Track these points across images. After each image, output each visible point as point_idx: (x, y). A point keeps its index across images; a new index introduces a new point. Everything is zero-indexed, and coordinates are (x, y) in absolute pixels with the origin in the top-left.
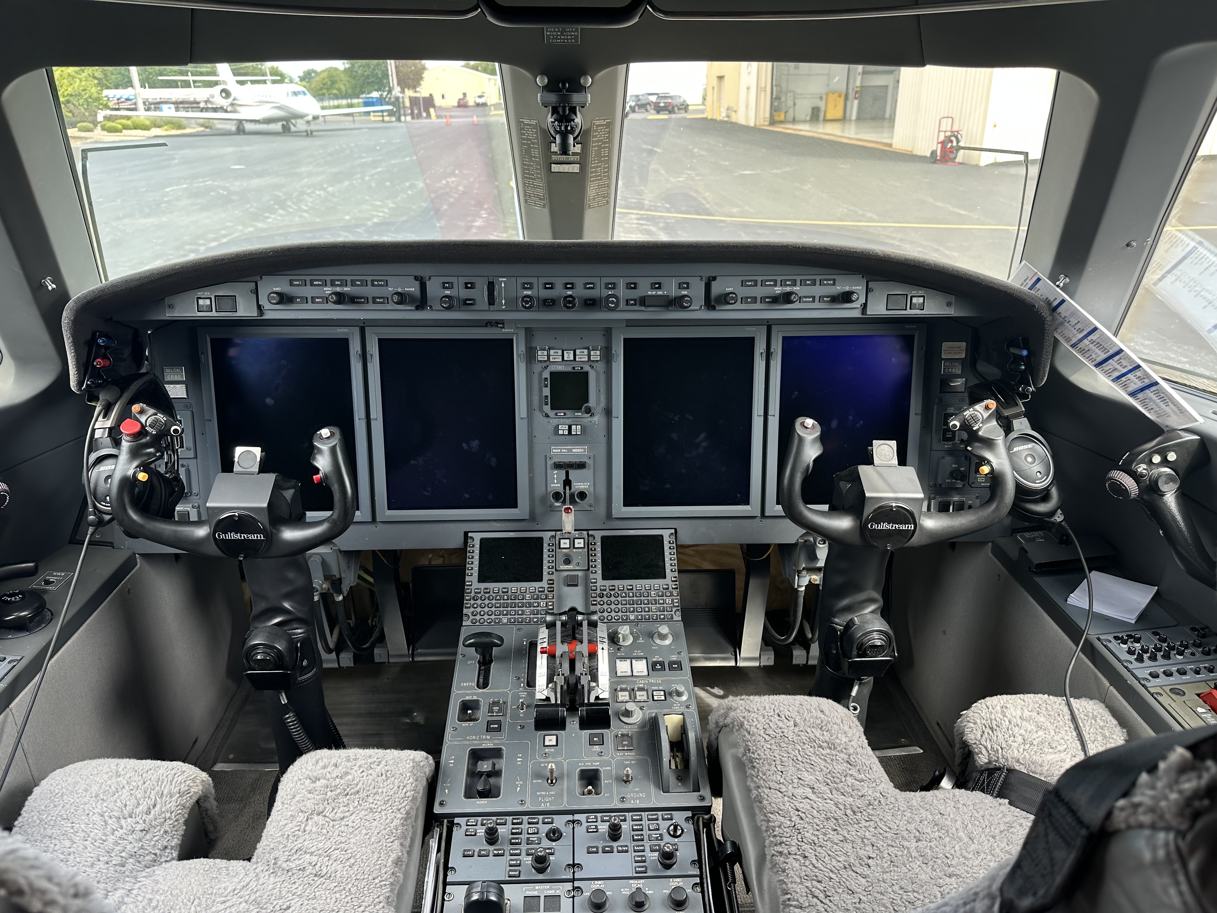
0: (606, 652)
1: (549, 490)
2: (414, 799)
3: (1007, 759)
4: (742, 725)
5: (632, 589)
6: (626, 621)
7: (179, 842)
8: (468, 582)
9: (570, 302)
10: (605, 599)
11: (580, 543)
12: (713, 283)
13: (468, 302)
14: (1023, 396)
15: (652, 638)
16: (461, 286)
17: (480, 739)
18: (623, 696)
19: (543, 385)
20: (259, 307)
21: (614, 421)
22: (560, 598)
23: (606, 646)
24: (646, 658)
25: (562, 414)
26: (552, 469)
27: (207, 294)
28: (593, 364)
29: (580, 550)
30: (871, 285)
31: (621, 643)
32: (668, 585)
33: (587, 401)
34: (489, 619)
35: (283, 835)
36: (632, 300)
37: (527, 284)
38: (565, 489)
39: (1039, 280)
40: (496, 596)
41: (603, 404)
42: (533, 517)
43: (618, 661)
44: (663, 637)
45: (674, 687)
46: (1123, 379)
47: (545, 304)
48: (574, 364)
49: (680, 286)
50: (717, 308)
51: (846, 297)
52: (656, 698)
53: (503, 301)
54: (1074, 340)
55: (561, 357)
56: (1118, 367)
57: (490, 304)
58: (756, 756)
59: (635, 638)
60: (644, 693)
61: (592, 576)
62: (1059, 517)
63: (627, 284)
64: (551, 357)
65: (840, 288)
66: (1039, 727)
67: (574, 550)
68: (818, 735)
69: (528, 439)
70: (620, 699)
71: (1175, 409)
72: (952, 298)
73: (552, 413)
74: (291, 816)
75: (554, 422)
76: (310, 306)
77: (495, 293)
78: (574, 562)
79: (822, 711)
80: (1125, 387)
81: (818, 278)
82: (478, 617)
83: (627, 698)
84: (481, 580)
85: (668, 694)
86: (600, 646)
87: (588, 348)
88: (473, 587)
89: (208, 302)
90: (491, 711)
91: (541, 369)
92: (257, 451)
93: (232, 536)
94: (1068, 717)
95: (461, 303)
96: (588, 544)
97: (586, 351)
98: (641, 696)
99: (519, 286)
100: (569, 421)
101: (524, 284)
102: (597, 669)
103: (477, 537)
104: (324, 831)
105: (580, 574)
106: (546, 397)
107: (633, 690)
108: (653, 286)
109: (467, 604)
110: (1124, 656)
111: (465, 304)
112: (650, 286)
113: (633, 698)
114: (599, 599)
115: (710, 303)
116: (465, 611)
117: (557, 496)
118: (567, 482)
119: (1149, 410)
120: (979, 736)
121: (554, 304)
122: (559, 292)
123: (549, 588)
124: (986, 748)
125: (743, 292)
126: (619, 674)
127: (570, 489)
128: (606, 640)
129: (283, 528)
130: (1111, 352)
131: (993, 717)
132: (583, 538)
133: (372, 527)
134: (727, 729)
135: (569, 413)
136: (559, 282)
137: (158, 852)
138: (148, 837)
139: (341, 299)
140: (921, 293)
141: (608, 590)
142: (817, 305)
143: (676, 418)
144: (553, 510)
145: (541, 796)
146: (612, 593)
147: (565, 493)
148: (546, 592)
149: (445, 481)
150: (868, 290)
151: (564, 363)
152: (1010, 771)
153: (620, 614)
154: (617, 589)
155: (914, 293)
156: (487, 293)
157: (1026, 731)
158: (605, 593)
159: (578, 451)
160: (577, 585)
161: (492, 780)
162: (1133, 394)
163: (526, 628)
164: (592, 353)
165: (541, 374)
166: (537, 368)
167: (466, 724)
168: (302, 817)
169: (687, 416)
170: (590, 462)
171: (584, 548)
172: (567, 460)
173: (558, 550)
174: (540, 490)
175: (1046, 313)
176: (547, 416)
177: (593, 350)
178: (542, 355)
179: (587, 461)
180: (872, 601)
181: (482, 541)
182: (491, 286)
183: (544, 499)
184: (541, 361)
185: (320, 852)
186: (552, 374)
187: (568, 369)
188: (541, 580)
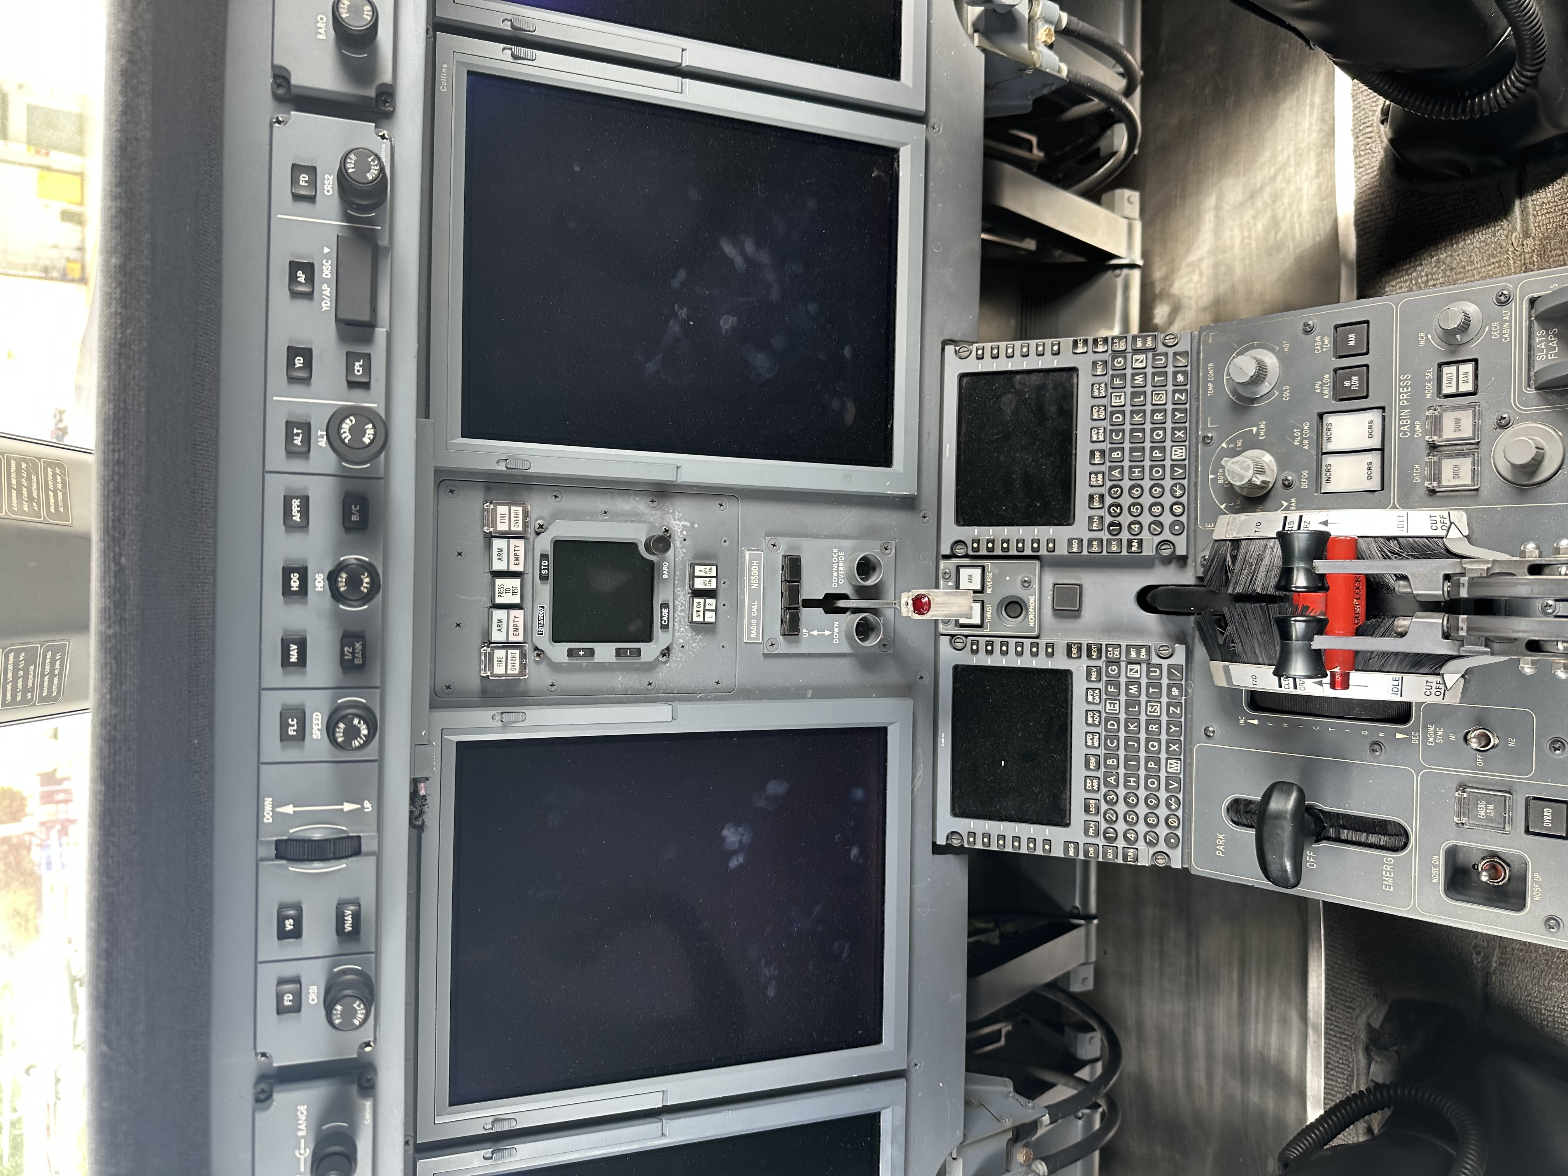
1: (846, 649)
5: (1103, 452)
6: (1192, 468)
8: (1066, 850)
9: (354, 582)
10: (1125, 519)
11: (971, 578)
12: (298, 81)
13: (348, 927)
15: (1253, 400)
16: (291, 949)
18: (1456, 474)
19: (585, 662)
21: (685, 477)
22: (1116, 630)
24: (1321, 416)
25: (665, 612)
26: (797, 642)
28: (534, 525)
29: (989, 577)
31: (1270, 478)
32: (1095, 364)
33: (631, 547)
34: (1168, 805)
36: (349, 369)
37: (284, 726)
38: (843, 611)
40: (1107, 784)
41: (641, 505)
42: (907, 691)
43: (1327, 488)
45: (1424, 340)
47: (361, 668)
48: (532, 577)
49: (305, 196)
50: (387, 78)
52: (1468, 387)
53: (348, 807)
55: (513, 613)
57: (357, 852)
59: (1252, 443)
60: (1447, 417)
61: (1062, 550)
63: (292, 380)
64: (512, 639)
67: (989, 591)
69: (722, 699)
70: (1466, 480)
73: (661, 640)
75: (681, 632)
77: (317, 836)
78: (1018, 591)
82: (1163, 831)
83: (1463, 463)
84: (1062, 819)
85: (1454, 353)
87: (490, 537)
88: (1082, 840)
90: (1486, 823)
91: (543, 667)
95: (351, 947)
96: (975, 558)
97: (498, 544)
98: (1457, 426)
99: (293, 754)
100: (683, 596)
101: (284, 737)
102: (1389, 539)
103: (947, 823)
105: (1052, 578)
106: (619, 653)
107: (1433, 447)
108: (305, 292)
109: (1125, 857)
111: (354, 934)
112: (302, 304)
113: (1465, 448)
114: (1125, 536)
115: (368, 102)
116: (1144, 861)
117: (864, 630)
118: (833, 604)
121: (360, 636)
122: (315, 618)
123: (1089, 656)
126: (1378, 484)
127: (845, 597)
132: (958, 568)
135: (661, 595)
136: (281, 617)
141: (1101, 512)
143: (683, 313)
144: (894, 641)
146: (1108, 501)
147: (856, 611)
148: (1101, 663)
149: (818, 909)
151: (528, 604)
153: (1167, 483)
154: (1102, 490)
156: (316, 864)
158: (1108, 519)
159: (758, 574)
160: (1081, 588)
163: (1207, 717)
164: (502, 527)
165: (556, 667)
166: (539, 676)
167: (1536, 895)
169: (675, 283)
170: (784, 547)
171: (983, 568)
172: (776, 604)
173: (986, 632)
174: (849, 674)
176: (666, 652)
177: (494, 523)
178: (506, 664)
179: (782, 551)
181: (958, 811)
182: (292, 852)
183: (871, 663)
184: (523, 667)
186: (557, 638)
187: (545, 593)
188: (1066, 675)
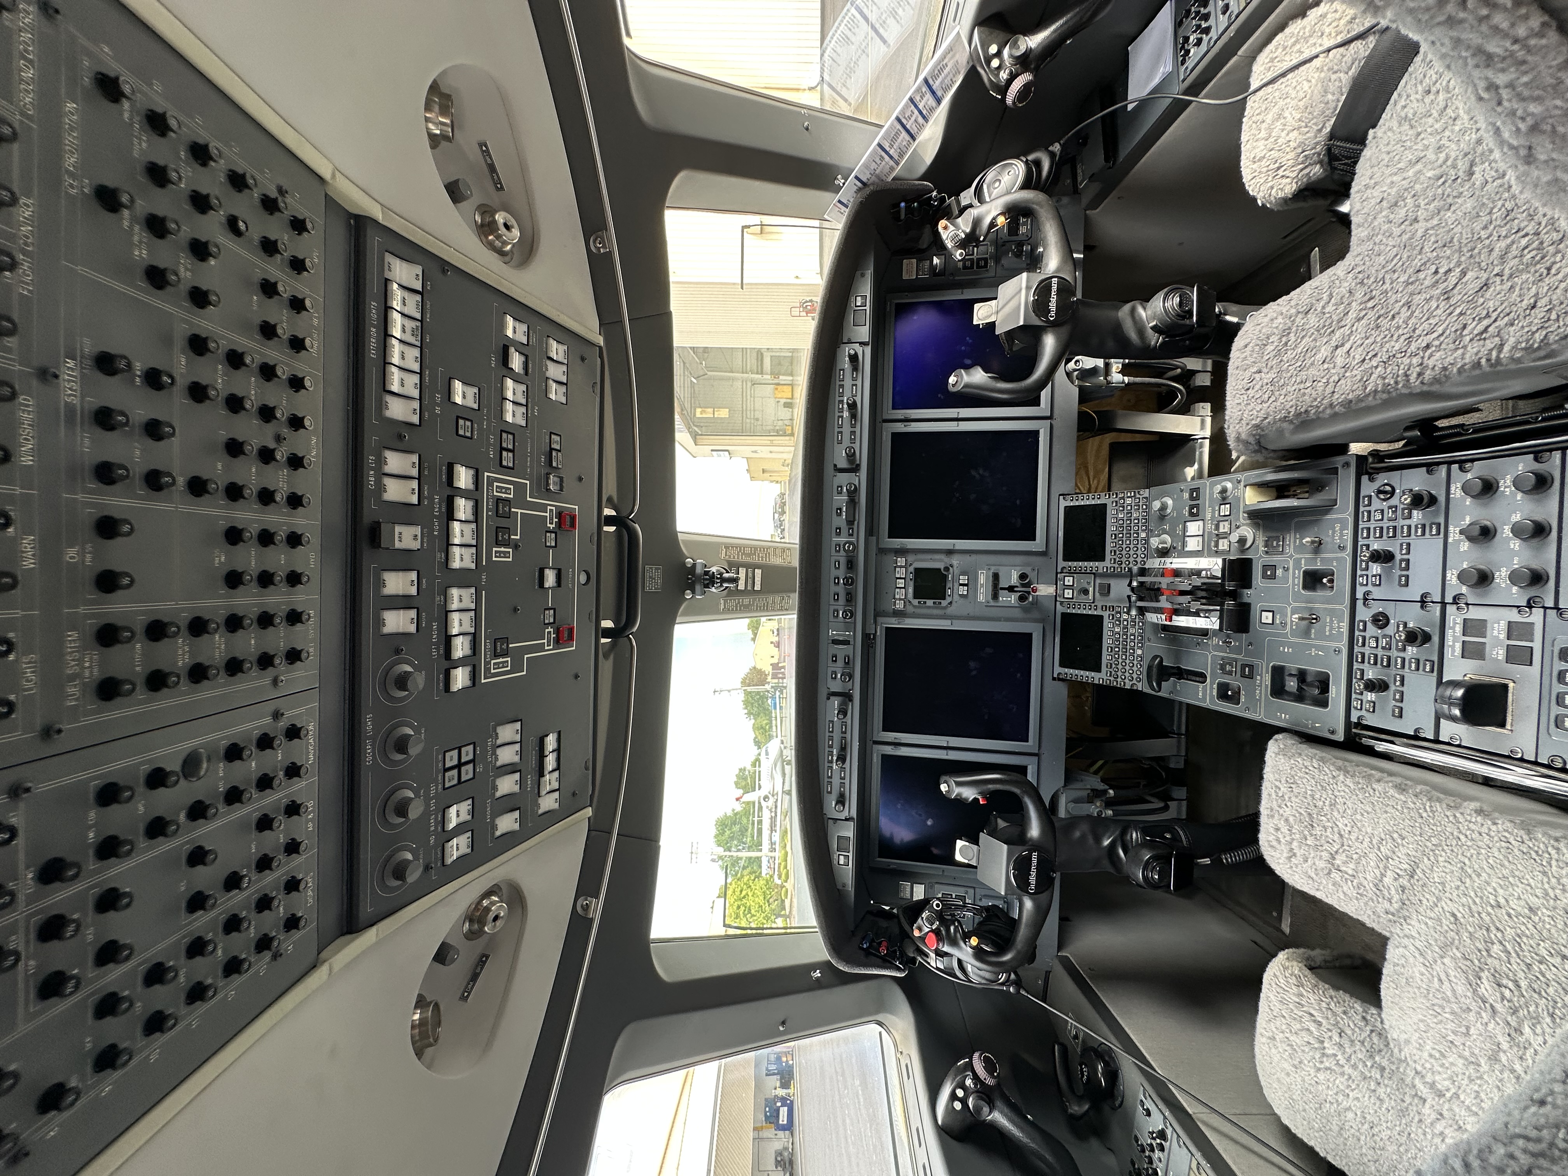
0: (1175, 560)
1: (1017, 605)
2: (1322, 760)
3: (1317, 143)
4: (1257, 426)
5: (1115, 534)
6: (1147, 541)
7: (1359, 1002)
8: (1100, 681)
9: (849, 581)
10: (1123, 560)
11: (1069, 581)
12: (839, 466)
13: (847, 661)
14: (943, 200)
15: (1165, 516)
16: (834, 664)
17: (1261, 686)
18: (1223, 545)
19: (924, 605)
20: (846, 820)
21: (957, 548)
22: (1120, 600)
23: (1168, 560)
24: (1185, 523)
25: (950, 591)
26: (998, 602)
27: (836, 857)
28: (909, 563)
29: (1075, 580)
30: (845, 340)
31: (1168, 546)
32: (1113, 502)
33: (940, 569)
34: (1136, 666)
35: (1357, 899)
36: (849, 532)
37: (834, 614)
38: (1016, 592)
39: (840, 201)
40: (1115, 658)
41: (942, 557)
42: (1042, 620)
43: (1187, 549)
44: (1164, 507)
45: (1216, 495)
46: (924, 112)
47: (851, 601)
48: (908, 579)
49: (840, 493)
50: (858, 462)
51: (854, 358)
52: (1228, 513)
53: (847, 633)
54: (892, 163)
55: (902, 590)
56: (913, 119)
57: (849, 644)
58: (1293, 410)
59: (1165, 532)
60: (1221, 524)
61: (1100, 571)
62: (1056, 148)
63: (837, 535)
64: (902, 598)
65: (847, 364)
66: (1280, 116)
67: (1075, 585)
68: (1272, 348)
69: (970, 620)
70: (1226, 547)
71: (949, 56)
72: (858, 273)
73: (949, 599)
74: (1334, 885)
75: (956, 597)
76: (847, 781)
77: (841, 639)
78: (1086, 586)
79: (1246, 346)
80: (932, 110)
81: (838, 383)
82: (1135, 676)
83: (1226, 541)
84: (1099, 670)
85: (1224, 500)
86: (1168, 566)
87: (895, 567)
88: (1105, 678)
89: (842, 858)
90: (1230, 673)
91: (911, 606)
92: (960, 844)
93: (1033, 879)
94: (1269, 89)
95: (848, 666)
96: (1071, 573)
97: (898, 569)
98: (1224, 527)
99: (836, 620)
100: (956, 586)
101: (834, 616)
103: (1058, 670)
104: (1355, 856)
105: (1098, 581)
106: (934, 603)
107: (1217, 535)
108: (840, 515)
109: (1121, 684)
110: (1204, 47)
111: (848, 663)
112: (839, 517)
113: (1225, 536)
114: (1123, 566)
115: (854, 468)
116: (1128, 687)
117: (1022, 598)
118: (1011, 589)
119: (953, 82)
120: (1288, 180)
121: (851, 594)
122: (841, 589)
123: (1110, 610)
124: (1302, 170)
125: (846, 442)
126: (1200, 548)
127: (1017, 587)
128: (1163, 560)
129: (1029, 835)
130: (899, 127)
131: (1265, 169)
132: (1064, 577)
133: (1043, 757)
134: (1262, 440)
135: (949, 585)
136: (834, 589)
137: (1368, 1028)
138: (1349, 1032)
139: (842, 758)
140: (853, 299)
141: (1115, 557)
142: (859, 383)
143: (957, 495)
144: (1036, 602)
145: (1330, 631)
146: (1118, 552)
147: (1020, 592)
148: (1113, 613)
149: (1004, 692)
150: (850, 342)
151: (906, 587)
152: (1332, 136)
153: (1139, 546)
154: (1115, 548)
155: (853, 305)
156: (841, 646)
157: (1283, 130)
158: (1118, 559)
159: (983, 578)
160: (1109, 585)
161: (1309, 679)
162: (939, 101)
163: (1149, 634)
164: (899, 564)
165: (915, 606)
166: (910, 609)
167: (1243, 699)
168: (1336, 875)
169: (955, 486)
170: (993, 569)
171: (1073, 577)
172: (990, 588)
173: (1074, 600)
174: (1017, 613)
175: (867, 191)
176: (950, 603)
177: (897, 564)
178: (900, 605)
179: (992, 571)
180: (1133, 311)
181: (1062, 665)
182: (835, 642)
183: (1026, 610)
184: (905, 606)
185: (1381, 866)
186: (915, 597)
187: (912, 583)
188: (1102, 617)
